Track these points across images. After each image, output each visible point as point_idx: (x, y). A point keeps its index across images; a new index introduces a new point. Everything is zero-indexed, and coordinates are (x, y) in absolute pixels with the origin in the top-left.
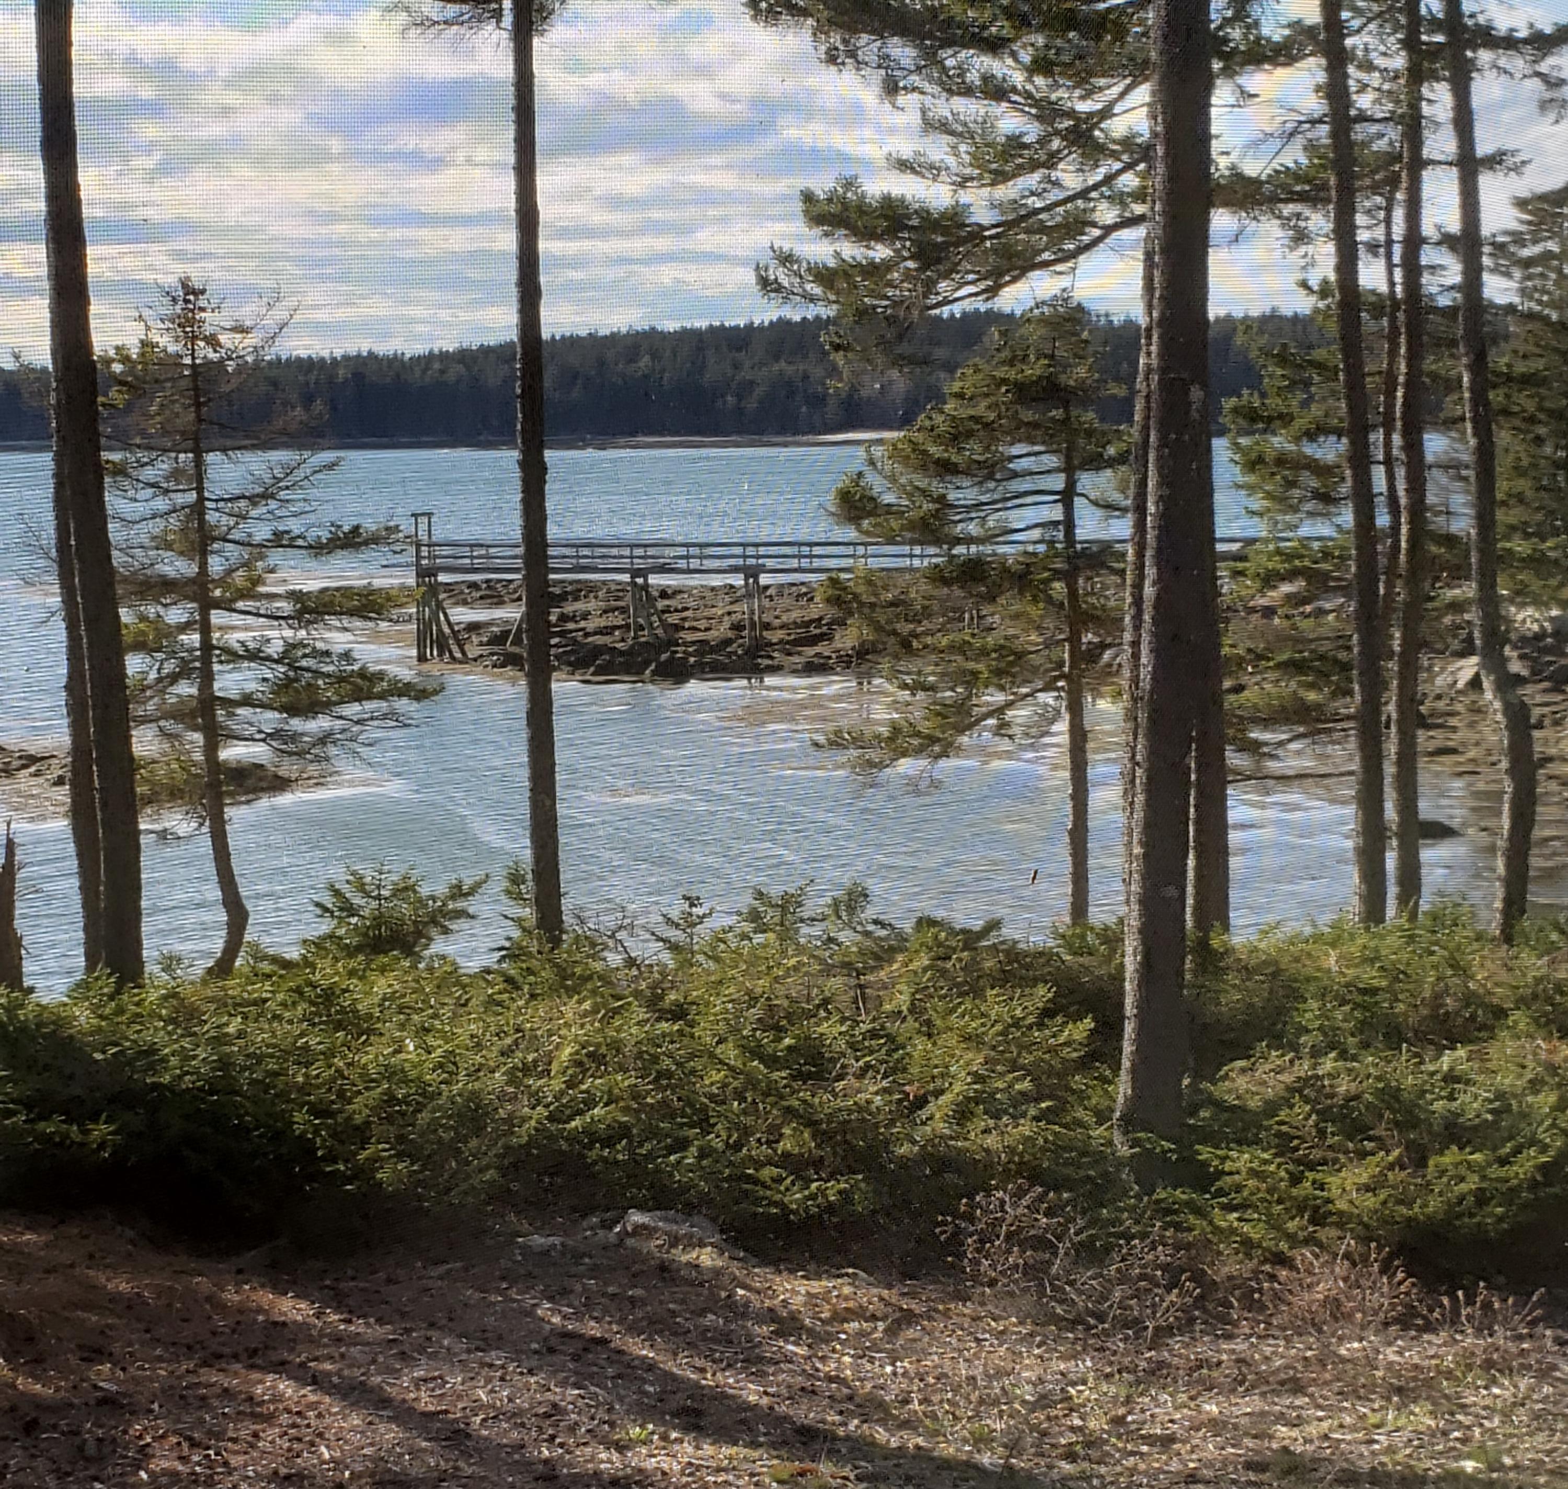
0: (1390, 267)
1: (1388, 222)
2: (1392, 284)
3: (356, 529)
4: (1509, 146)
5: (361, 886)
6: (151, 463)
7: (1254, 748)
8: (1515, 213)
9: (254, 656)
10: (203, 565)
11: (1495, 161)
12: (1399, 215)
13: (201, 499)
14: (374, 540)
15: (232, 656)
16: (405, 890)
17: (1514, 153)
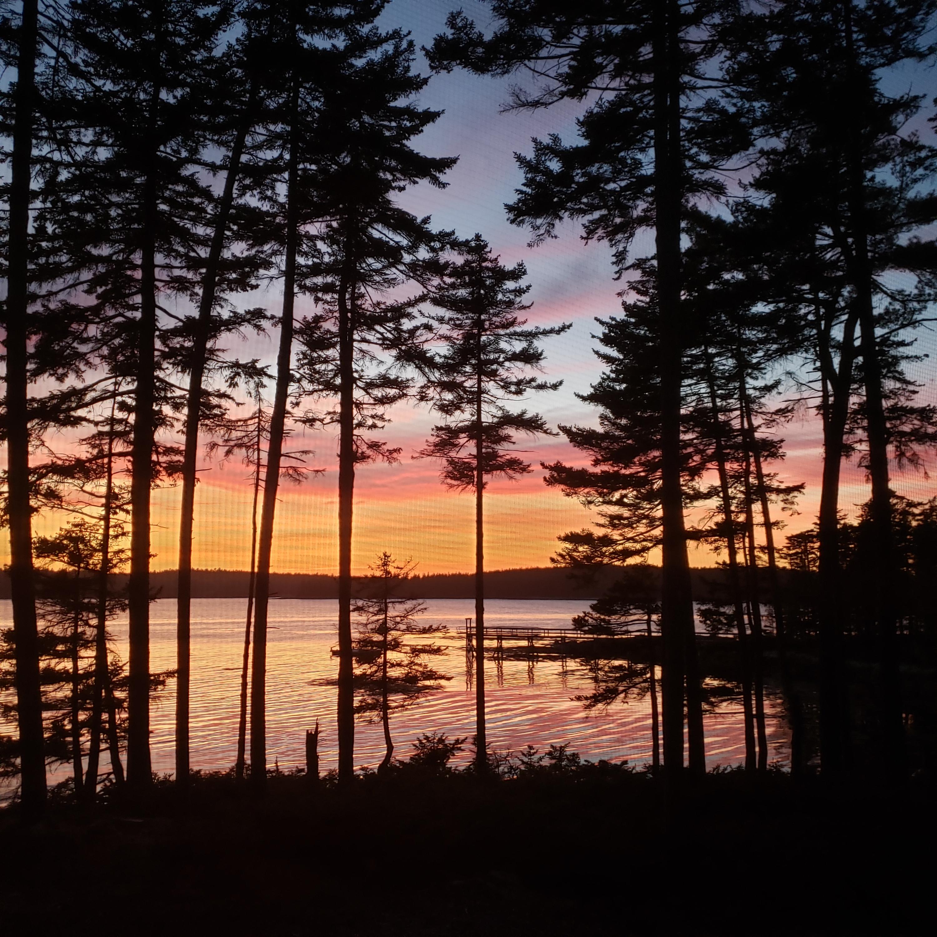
0: (745, 555)
1: (744, 542)
2: (746, 560)
3: (431, 626)
4: (779, 519)
5: (427, 738)
6: (372, 606)
7: (712, 704)
8: (787, 541)
9: (399, 665)
10: (385, 637)
11: (776, 523)
12: (747, 540)
13: (386, 617)
14: (437, 630)
15: (393, 665)
16: (441, 741)
17: (782, 522)
